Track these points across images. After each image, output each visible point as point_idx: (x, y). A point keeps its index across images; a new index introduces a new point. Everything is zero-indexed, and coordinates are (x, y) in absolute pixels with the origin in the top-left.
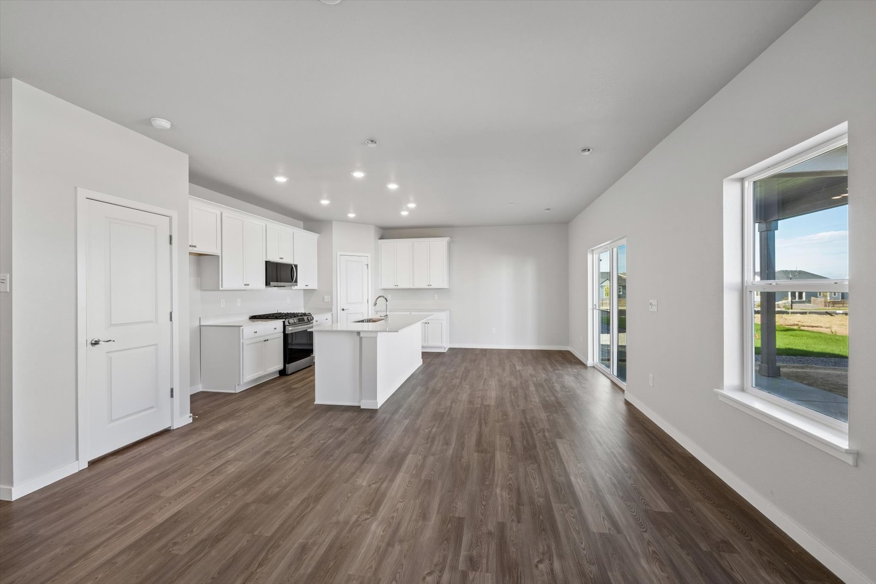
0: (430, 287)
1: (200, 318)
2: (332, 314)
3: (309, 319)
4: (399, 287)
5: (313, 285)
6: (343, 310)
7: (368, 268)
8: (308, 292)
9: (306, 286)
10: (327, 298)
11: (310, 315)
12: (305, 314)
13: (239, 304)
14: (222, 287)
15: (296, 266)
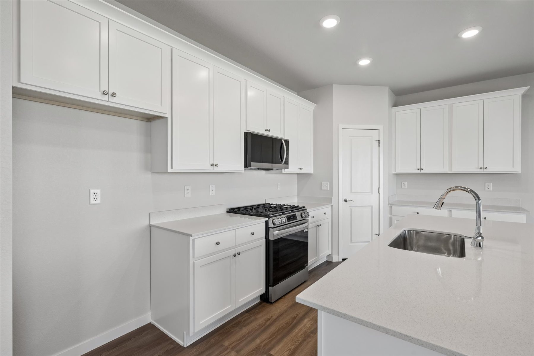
0: (485, 171)
1: (150, 214)
2: (332, 206)
3: (303, 215)
4: (425, 171)
5: (309, 169)
6: (346, 201)
7: (379, 146)
8: (302, 177)
9: (300, 169)
10: (325, 186)
11: (303, 209)
12: (298, 208)
13: (212, 193)
14: (172, 168)
15: (287, 142)
